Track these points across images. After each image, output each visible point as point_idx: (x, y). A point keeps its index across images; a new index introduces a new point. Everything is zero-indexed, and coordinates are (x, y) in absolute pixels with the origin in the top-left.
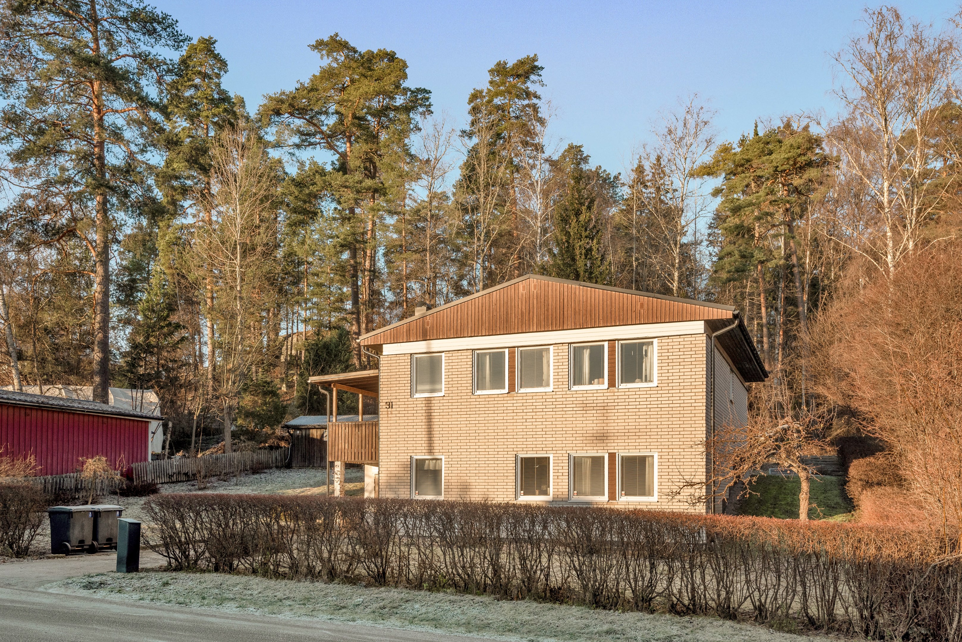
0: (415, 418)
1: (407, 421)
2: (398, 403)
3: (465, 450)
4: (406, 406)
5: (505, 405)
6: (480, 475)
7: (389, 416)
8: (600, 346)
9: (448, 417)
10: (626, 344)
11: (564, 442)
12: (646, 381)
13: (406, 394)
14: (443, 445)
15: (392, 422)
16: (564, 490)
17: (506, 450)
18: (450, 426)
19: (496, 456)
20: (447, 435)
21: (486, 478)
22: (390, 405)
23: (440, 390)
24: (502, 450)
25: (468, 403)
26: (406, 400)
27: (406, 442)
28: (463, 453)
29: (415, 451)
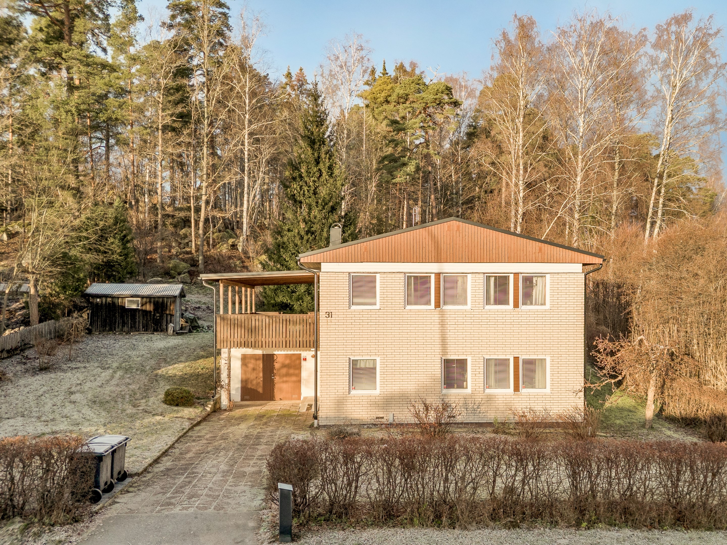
0: (353, 326)
1: (346, 329)
2: (337, 313)
3: (398, 353)
4: (345, 316)
5: (432, 318)
6: (411, 373)
7: (329, 324)
8: (506, 276)
9: (383, 326)
10: (525, 276)
11: (480, 348)
12: (536, 304)
13: (345, 306)
14: (379, 349)
15: (331, 329)
16: (480, 385)
17: (433, 353)
18: (385, 333)
19: (425, 358)
20: (382, 341)
21: (417, 375)
22: (329, 315)
23: (375, 304)
24: (430, 353)
25: (401, 316)
26: (345, 311)
27: (345, 346)
28: (396, 356)
29: (353, 354)
